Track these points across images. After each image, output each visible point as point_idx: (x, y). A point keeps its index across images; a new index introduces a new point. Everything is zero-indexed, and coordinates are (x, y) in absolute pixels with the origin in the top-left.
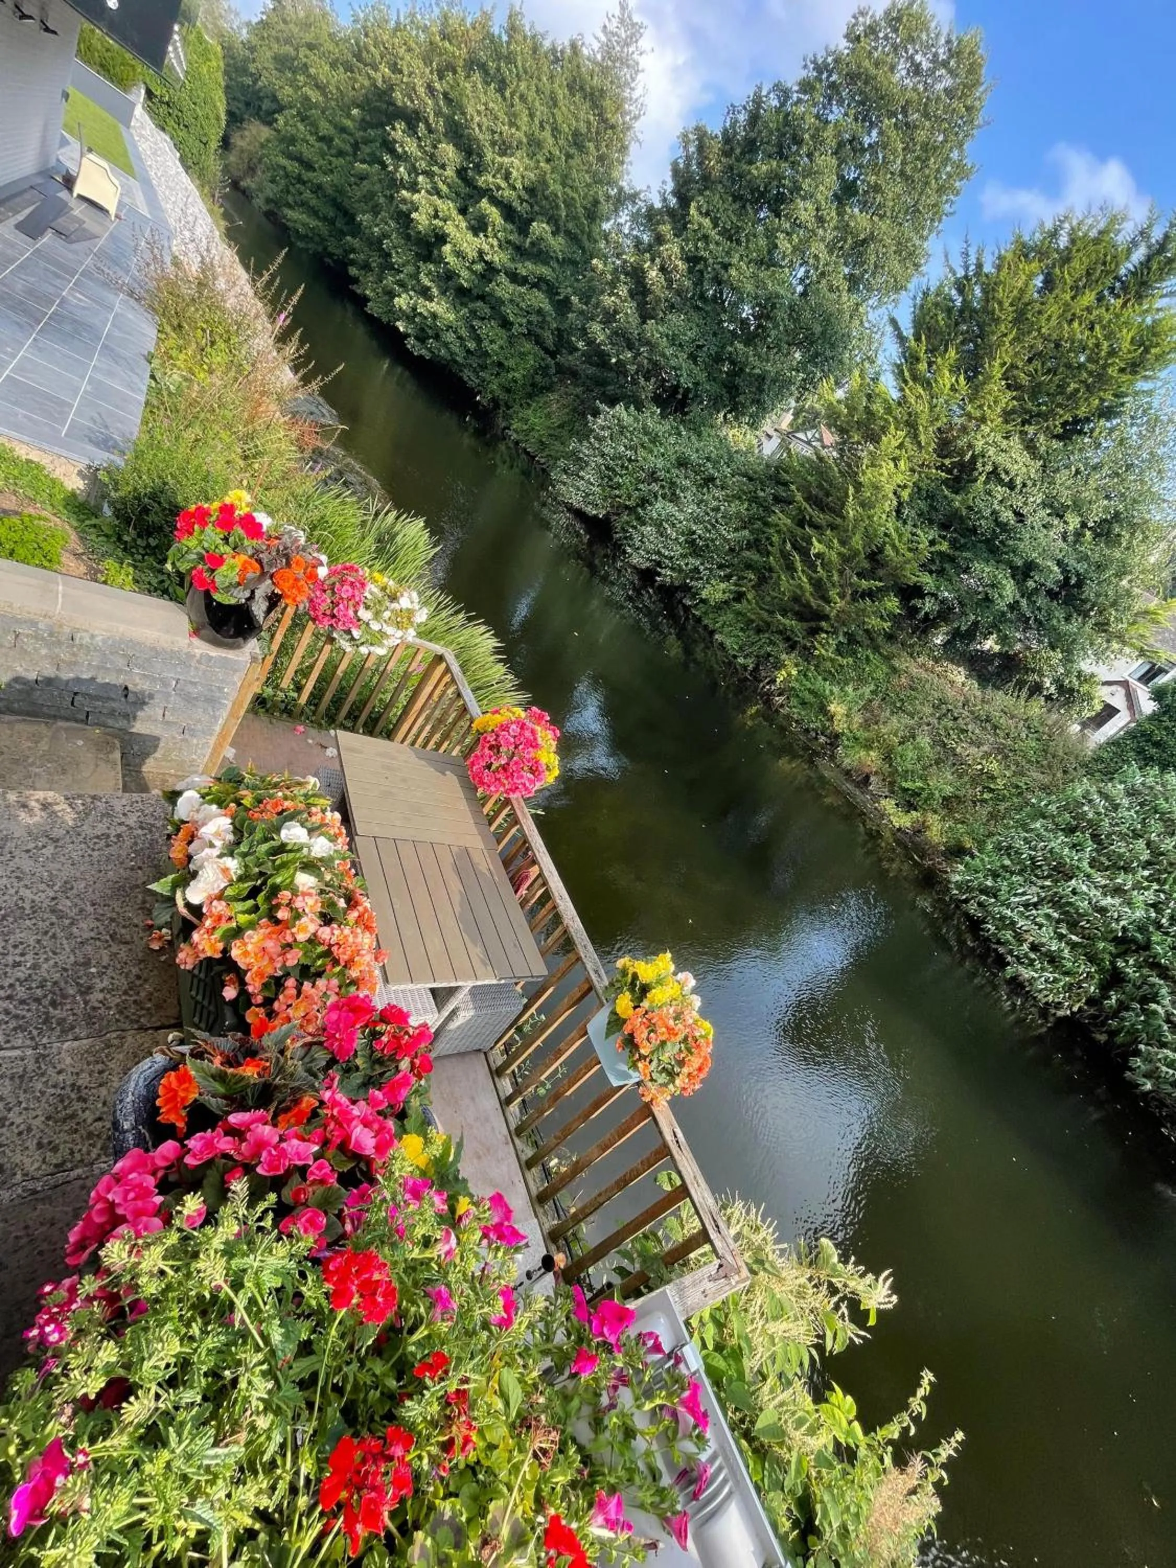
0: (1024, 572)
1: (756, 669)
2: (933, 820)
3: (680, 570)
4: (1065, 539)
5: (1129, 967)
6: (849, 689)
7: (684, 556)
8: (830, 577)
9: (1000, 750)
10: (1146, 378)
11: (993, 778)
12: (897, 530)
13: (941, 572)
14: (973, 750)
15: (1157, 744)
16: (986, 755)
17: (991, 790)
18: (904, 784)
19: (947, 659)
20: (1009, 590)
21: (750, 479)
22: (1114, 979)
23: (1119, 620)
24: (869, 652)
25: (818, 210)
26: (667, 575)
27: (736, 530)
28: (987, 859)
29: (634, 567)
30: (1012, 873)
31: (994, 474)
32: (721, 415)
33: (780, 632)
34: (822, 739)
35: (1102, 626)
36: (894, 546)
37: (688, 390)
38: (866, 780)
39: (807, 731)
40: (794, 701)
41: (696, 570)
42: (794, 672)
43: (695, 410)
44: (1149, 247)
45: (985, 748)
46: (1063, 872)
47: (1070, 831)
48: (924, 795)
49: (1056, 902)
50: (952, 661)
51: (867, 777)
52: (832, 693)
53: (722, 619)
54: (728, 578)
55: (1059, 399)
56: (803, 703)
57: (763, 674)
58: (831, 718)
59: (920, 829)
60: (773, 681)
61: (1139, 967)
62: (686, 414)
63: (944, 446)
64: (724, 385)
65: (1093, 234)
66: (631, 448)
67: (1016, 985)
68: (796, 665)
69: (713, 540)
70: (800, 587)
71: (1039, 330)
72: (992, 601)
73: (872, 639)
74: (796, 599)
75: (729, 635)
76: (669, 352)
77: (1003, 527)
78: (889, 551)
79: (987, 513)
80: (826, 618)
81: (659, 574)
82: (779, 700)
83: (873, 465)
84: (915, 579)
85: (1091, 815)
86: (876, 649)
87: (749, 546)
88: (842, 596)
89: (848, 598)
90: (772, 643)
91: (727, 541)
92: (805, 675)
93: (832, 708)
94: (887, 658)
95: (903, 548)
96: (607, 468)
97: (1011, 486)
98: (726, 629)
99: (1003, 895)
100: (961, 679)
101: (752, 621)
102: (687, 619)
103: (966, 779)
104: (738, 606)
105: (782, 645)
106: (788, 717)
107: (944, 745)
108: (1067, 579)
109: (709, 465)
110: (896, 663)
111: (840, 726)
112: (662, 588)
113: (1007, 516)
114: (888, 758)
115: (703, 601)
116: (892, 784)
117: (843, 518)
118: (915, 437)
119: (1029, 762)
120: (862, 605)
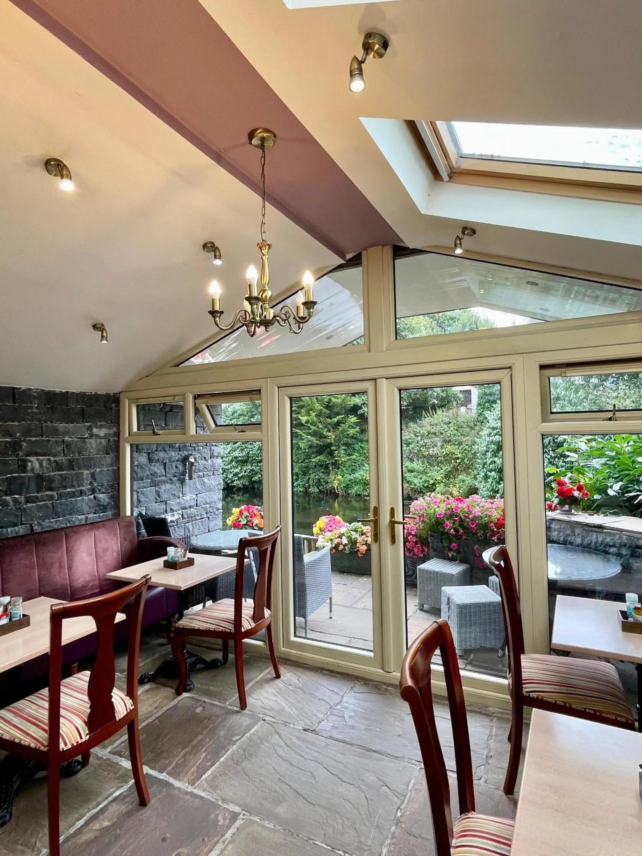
1: (319, 490)
2: (451, 488)
8: (318, 427)
9: (446, 440)
11: (453, 453)
14: (436, 449)
16: (443, 447)
24: (359, 444)
33: (317, 466)
42: (340, 477)
45: (439, 444)
52: (363, 474)
57: (326, 489)
60: (333, 489)
68: (337, 474)
70: (309, 441)
73: (355, 438)
74: (310, 447)
78: (333, 400)
80: (331, 444)
84: (352, 403)
86: (361, 441)
88: (329, 431)
89: (332, 429)
90: (316, 473)
92: (346, 475)
103: (444, 462)
105: (322, 471)
120: (341, 429)
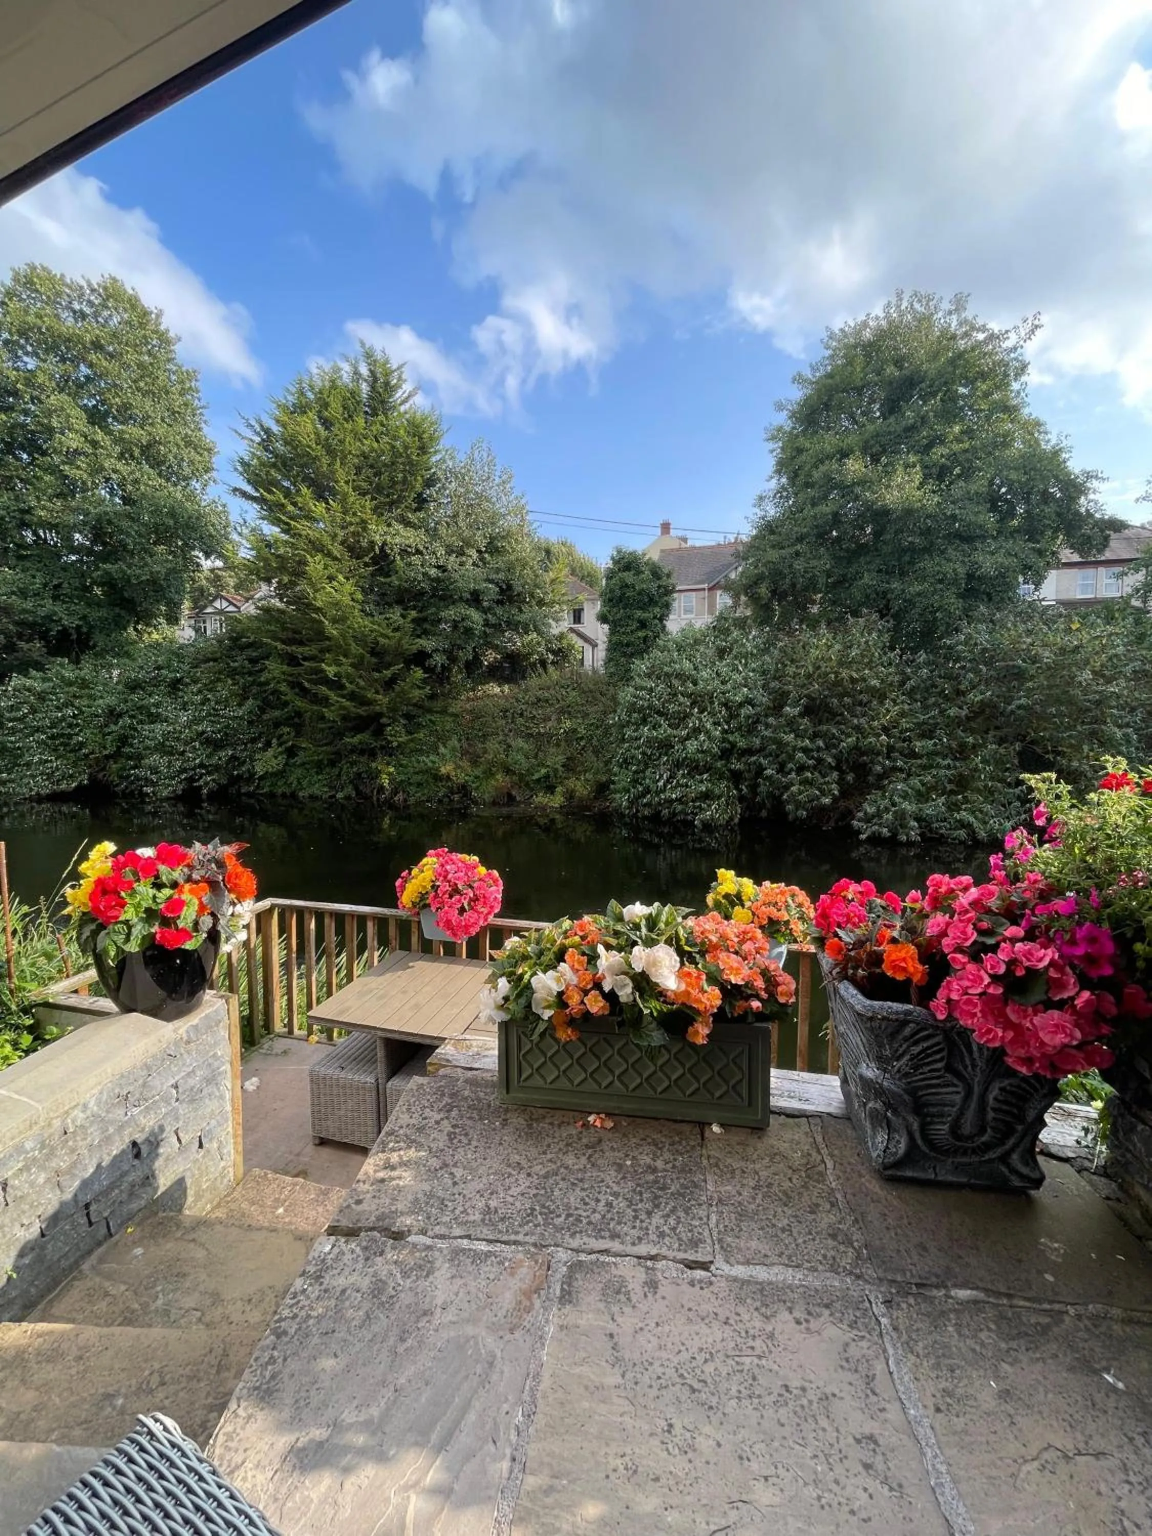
0: (475, 599)
1: (359, 792)
2: (571, 783)
3: (217, 768)
4: (478, 566)
5: (737, 766)
6: (442, 750)
7: (209, 756)
8: (358, 685)
9: (562, 712)
10: (436, 452)
11: (574, 731)
12: (372, 623)
13: (426, 633)
14: (550, 724)
15: (628, 645)
16: (559, 721)
17: (582, 738)
18: (536, 777)
19: (478, 684)
20: (475, 615)
21: (215, 660)
22: (736, 777)
23: (546, 593)
24: (429, 717)
25: (86, 437)
26: (208, 782)
27: (240, 705)
28: (623, 778)
29: (168, 799)
30: (643, 771)
31: (404, 552)
32: (131, 630)
33: (352, 751)
34: (456, 797)
35: (541, 603)
36: (382, 635)
37: (78, 627)
38: (511, 799)
39: (440, 801)
40: (412, 790)
41: (233, 758)
42: (392, 770)
43: (99, 639)
44: (366, 380)
45: (554, 717)
46: (665, 746)
47: (644, 721)
48: (551, 774)
49: (678, 765)
50: (481, 684)
51: (509, 795)
52: (434, 762)
53: (292, 779)
54: (268, 744)
55: (398, 487)
56: (419, 785)
57: (368, 791)
58: (448, 778)
59: (570, 795)
60: (381, 789)
61: (738, 760)
62: (95, 646)
63: (355, 551)
64: (112, 604)
65: (327, 384)
66: (66, 705)
67: (708, 827)
68: (388, 764)
69: (228, 727)
70: (344, 708)
71: (350, 453)
72: (471, 629)
73: (420, 707)
74: (344, 718)
75: (311, 784)
76: (29, 605)
77: (437, 580)
78: (382, 640)
79: (420, 577)
80: (380, 715)
81: (200, 787)
82: (400, 797)
83: (316, 591)
84: (415, 647)
85: (646, 704)
86: (430, 711)
87: (262, 710)
88: (377, 692)
89: (382, 689)
90: (353, 764)
91: (241, 718)
92: (401, 765)
93: (443, 770)
94: (444, 712)
95: (389, 632)
96: (53, 737)
97: (418, 552)
98: (305, 783)
99: (653, 787)
100: (497, 690)
101: (321, 761)
102: (259, 801)
103: (563, 743)
104: (298, 760)
105: (363, 759)
106: (419, 803)
107: (531, 735)
108: (500, 587)
109: (164, 672)
110: (451, 710)
111: (462, 778)
112: (213, 797)
113: (433, 572)
114: (508, 771)
115: (261, 778)
116: (527, 785)
117: (329, 639)
118: (329, 554)
119: (582, 705)
120: (397, 688)
